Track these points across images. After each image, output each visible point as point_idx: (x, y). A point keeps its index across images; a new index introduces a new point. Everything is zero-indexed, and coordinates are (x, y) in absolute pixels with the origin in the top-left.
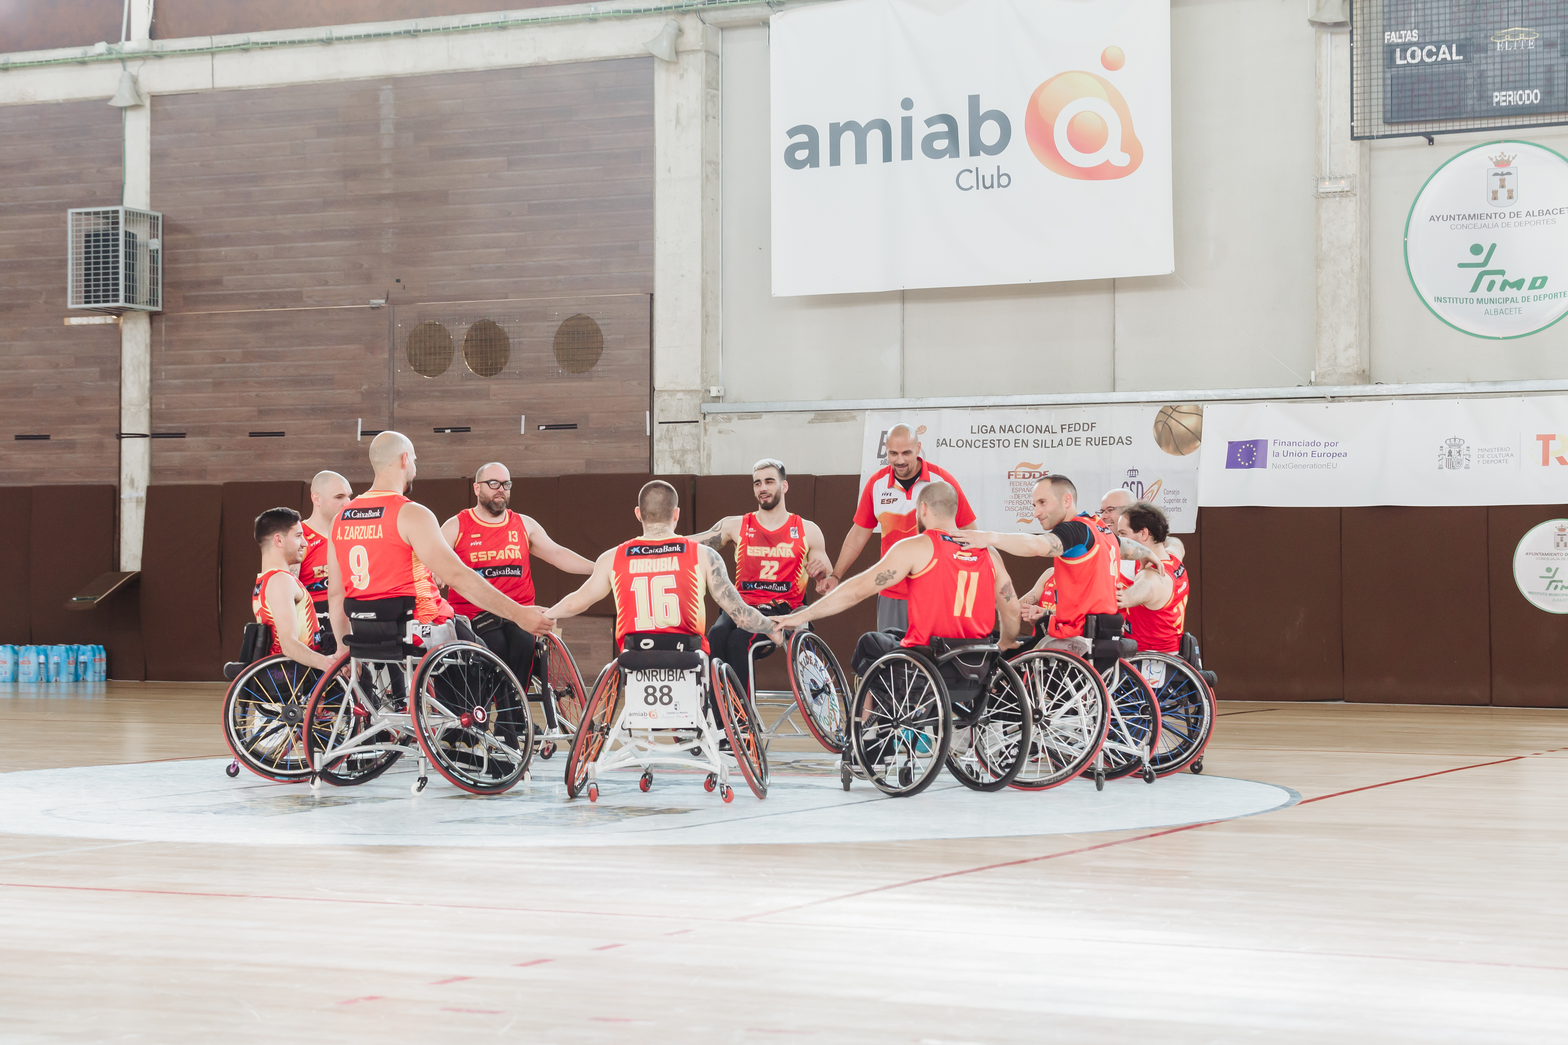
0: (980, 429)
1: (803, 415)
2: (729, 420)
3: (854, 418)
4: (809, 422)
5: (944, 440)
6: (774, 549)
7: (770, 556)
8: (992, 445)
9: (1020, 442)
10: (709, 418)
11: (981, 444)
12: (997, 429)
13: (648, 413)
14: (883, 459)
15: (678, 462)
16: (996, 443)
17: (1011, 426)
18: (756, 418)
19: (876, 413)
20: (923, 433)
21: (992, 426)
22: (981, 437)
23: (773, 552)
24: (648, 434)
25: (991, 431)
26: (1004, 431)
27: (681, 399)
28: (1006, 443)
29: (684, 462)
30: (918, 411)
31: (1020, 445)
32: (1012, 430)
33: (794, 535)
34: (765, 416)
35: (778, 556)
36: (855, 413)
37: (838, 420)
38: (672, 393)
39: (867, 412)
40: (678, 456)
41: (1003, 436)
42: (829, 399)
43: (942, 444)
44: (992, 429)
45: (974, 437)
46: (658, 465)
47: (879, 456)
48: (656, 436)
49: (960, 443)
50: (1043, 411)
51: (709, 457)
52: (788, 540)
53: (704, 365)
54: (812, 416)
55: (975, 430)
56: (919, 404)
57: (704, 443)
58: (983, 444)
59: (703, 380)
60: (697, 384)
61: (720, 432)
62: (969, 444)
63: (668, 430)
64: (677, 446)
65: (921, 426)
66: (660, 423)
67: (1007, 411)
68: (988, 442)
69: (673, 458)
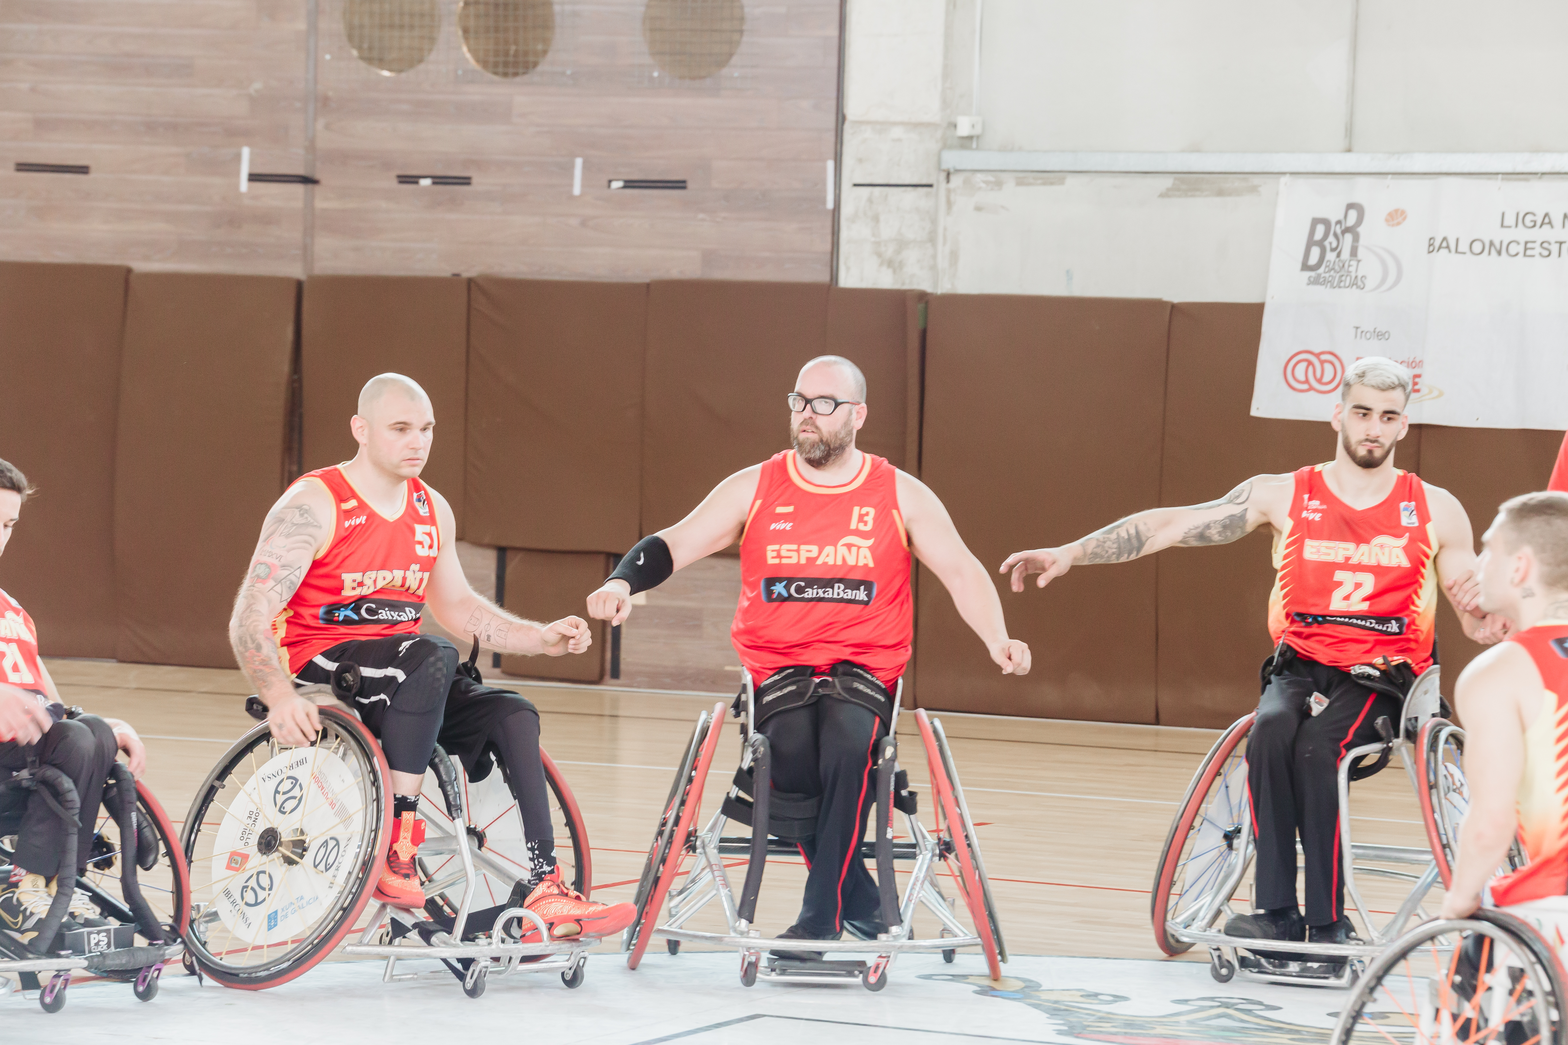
0: (1521, 219)
1: (1149, 180)
2: (999, 184)
3: (1254, 189)
4: (1162, 196)
5: (1447, 238)
6: (1363, 547)
7: (1354, 561)
8: (1546, 253)
10: (957, 181)
11: (1521, 249)
12: (1557, 219)
13: (830, 165)
14: (1313, 274)
15: (890, 264)
16: (1555, 248)
18: (1052, 184)
19: (1301, 182)
20: (1399, 224)
21: (1546, 215)
22: (1522, 234)
23: (1363, 554)
24: (830, 205)
25: (1543, 223)
27: (899, 140)
29: (901, 265)
30: (1389, 181)
33: (1407, 517)
34: (1071, 180)
35: (1373, 562)
36: (1256, 180)
37: (1221, 193)
38: (882, 126)
39: (1284, 180)
40: (890, 251)
43: (1440, 247)
44: (1547, 221)
45: (1507, 236)
46: (848, 269)
47: (1305, 267)
48: (846, 210)
49: (1477, 247)
51: (954, 256)
52: (1396, 530)
53: (947, 72)
54: (1167, 182)
55: (1510, 220)
56: (1392, 165)
57: (945, 229)
58: (1526, 249)
59: (945, 104)
60: (932, 111)
61: (978, 209)
62: (1496, 248)
63: (870, 201)
64: (887, 231)
65: (1396, 211)
66: (855, 185)
68: (1537, 245)
69: (879, 255)
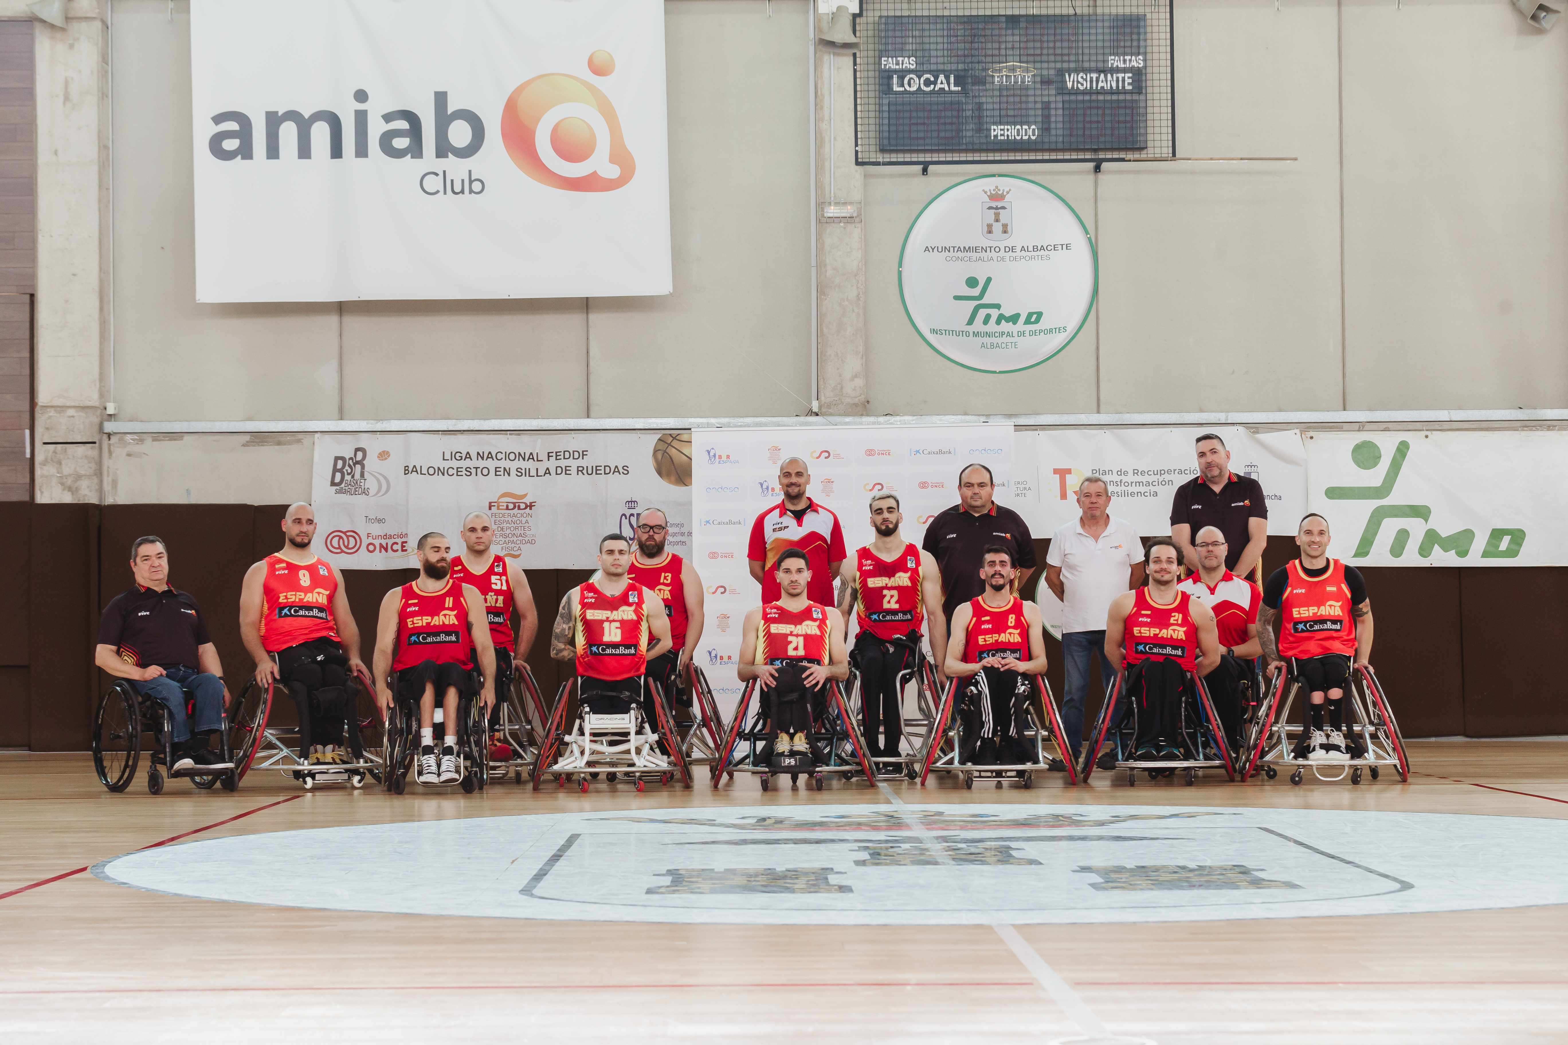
0: (453, 456)
1: (235, 437)
2: (142, 441)
3: (299, 441)
4: (243, 445)
5: (415, 466)
6: (892, 579)
7: (889, 585)
8: (469, 474)
9: (502, 470)
10: (114, 439)
11: (455, 471)
12: (474, 455)
13: (27, 432)
14: (338, 488)
15: (70, 489)
16: (474, 471)
17: (490, 453)
18: (175, 440)
19: (327, 436)
20: (386, 459)
21: (468, 453)
22: (455, 464)
23: (891, 582)
24: (28, 455)
25: (466, 457)
26: (483, 458)
27: (73, 417)
28: (485, 472)
29: (77, 489)
30: (378, 435)
31: (502, 473)
32: (492, 457)
33: (911, 564)
34: (187, 438)
35: (898, 585)
36: (300, 436)
37: (279, 443)
38: (61, 409)
39: (317, 435)
40: (69, 481)
41: (481, 463)
42: (250, 419)
43: (412, 471)
44: (468, 456)
45: (446, 465)
46: (42, 492)
47: (333, 484)
48: (39, 458)
49: (431, 471)
50: (525, 438)
51: (114, 483)
52: (906, 570)
53: (102, 377)
54: (247, 438)
55: (448, 456)
56: (380, 426)
57: (108, 467)
58: (458, 471)
59: (102, 395)
60: (94, 399)
61: (129, 455)
62: (441, 471)
63: (55, 452)
64: (67, 469)
65: (384, 452)
66: (45, 443)
67: (484, 437)
68: (463, 470)
69: (62, 484)
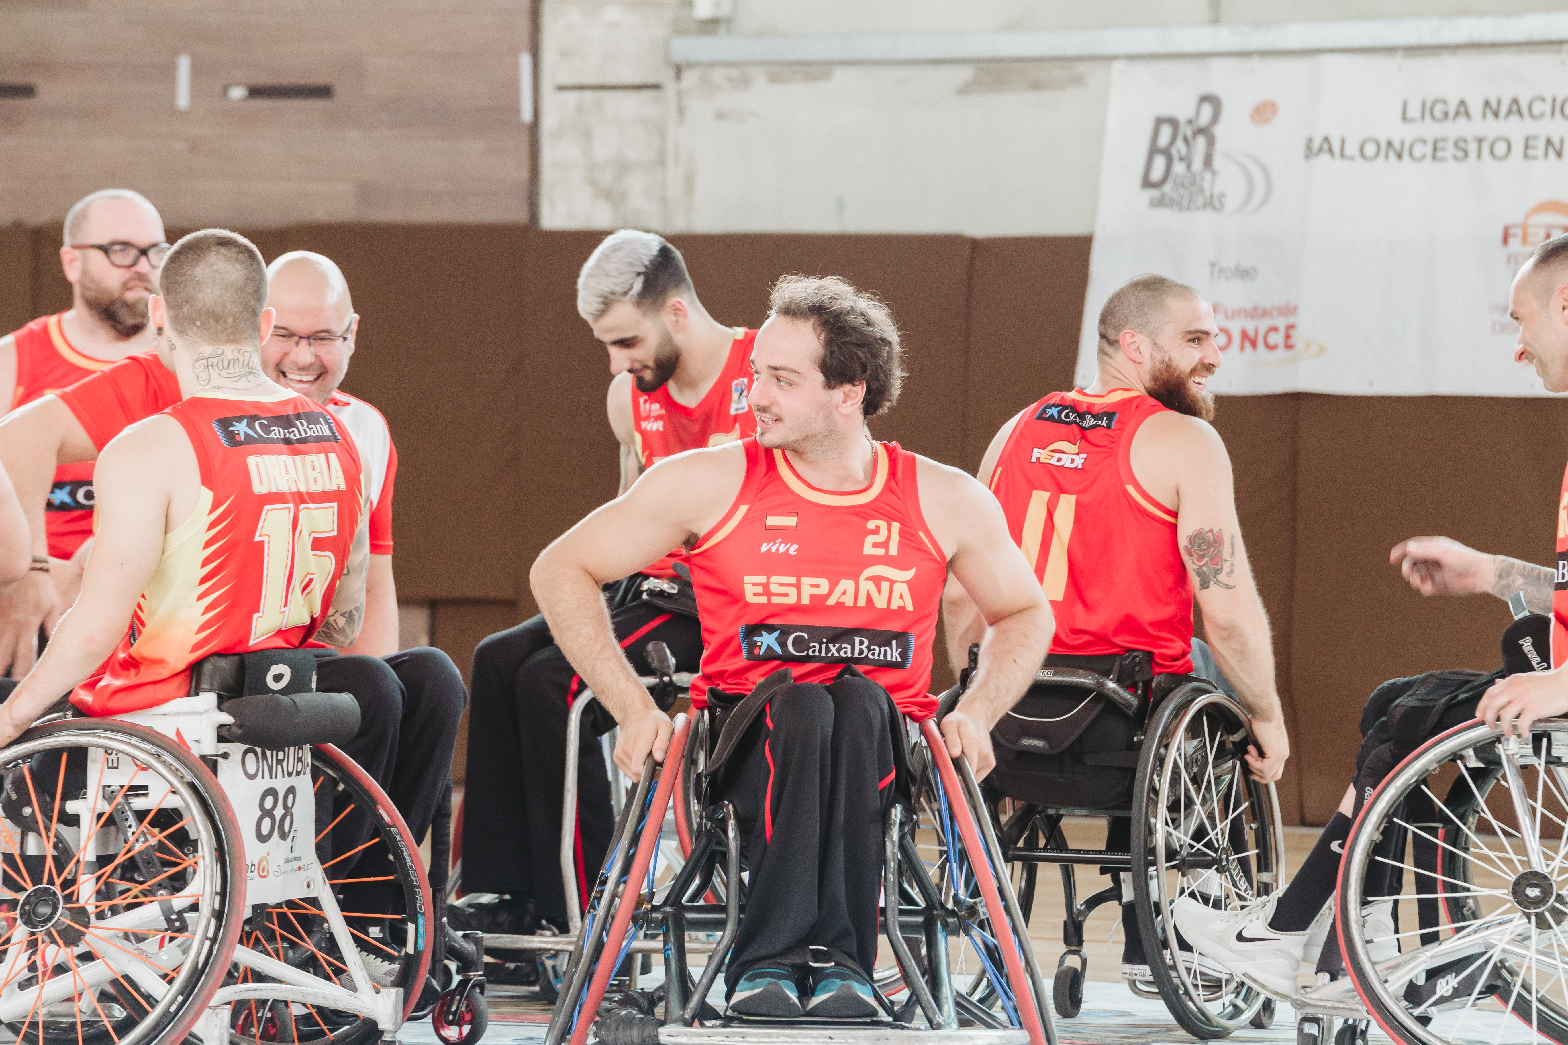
0: (1428, 110)
1: (942, 72)
2: (745, 82)
3: (1078, 80)
4: (959, 92)
5: (1329, 138)
8: (1461, 154)
9: (1542, 144)
10: (690, 78)
11: (1429, 150)
12: (1476, 108)
13: (526, 60)
14: (1156, 192)
16: (1473, 148)
17: (1515, 100)
18: (815, 79)
19: (1140, 67)
20: (1268, 121)
21: (1462, 103)
22: (1430, 130)
24: (527, 116)
25: (1457, 113)
26: (1496, 115)
28: (1500, 149)
29: (622, 196)
30: (1255, 63)
31: (1540, 152)
32: (1520, 112)
34: (841, 75)
36: (1081, 68)
37: (1036, 86)
39: (1118, 66)
40: (606, 178)
41: (1492, 128)
43: (1320, 151)
44: (1463, 110)
45: (1410, 132)
46: (553, 204)
47: (1147, 183)
48: (548, 123)
49: (1370, 149)
51: (689, 182)
54: (966, 74)
55: (1414, 111)
56: (1261, 41)
57: (677, 145)
58: (1435, 149)
61: (720, 116)
62: (1396, 150)
63: (579, 109)
64: (603, 151)
65: (1265, 103)
66: (560, 88)
67: (1505, 59)
68: (1450, 144)
69: (593, 183)
